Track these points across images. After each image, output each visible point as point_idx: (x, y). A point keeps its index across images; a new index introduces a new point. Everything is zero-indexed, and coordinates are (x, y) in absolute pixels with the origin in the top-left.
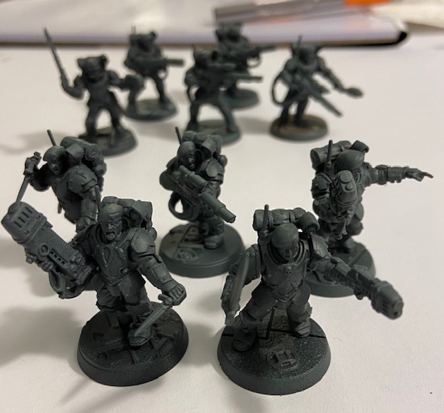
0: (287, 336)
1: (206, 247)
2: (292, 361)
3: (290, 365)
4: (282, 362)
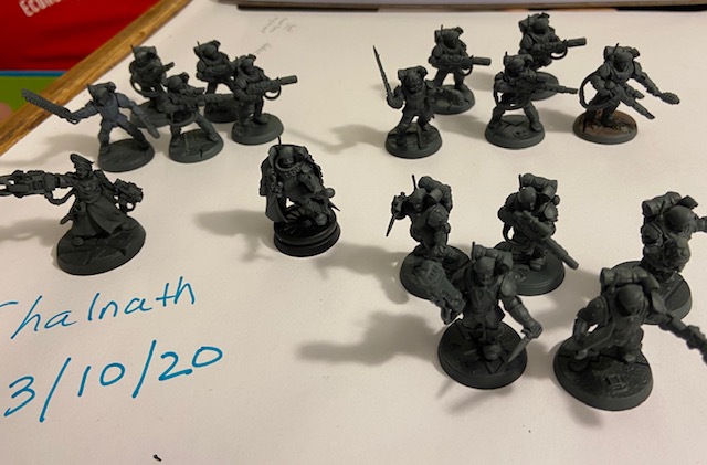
0: (616, 362)
1: (531, 268)
2: (623, 385)
3: (621, 388)
4: (614, 385)
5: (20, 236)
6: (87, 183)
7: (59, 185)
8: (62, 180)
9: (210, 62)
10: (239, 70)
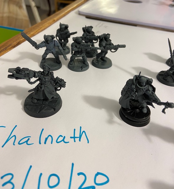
5: (8, 93)
6: (47, 78)
7: (35, 76)
8: (36, 74)
9: (88, 34)
10: (104, 39)
